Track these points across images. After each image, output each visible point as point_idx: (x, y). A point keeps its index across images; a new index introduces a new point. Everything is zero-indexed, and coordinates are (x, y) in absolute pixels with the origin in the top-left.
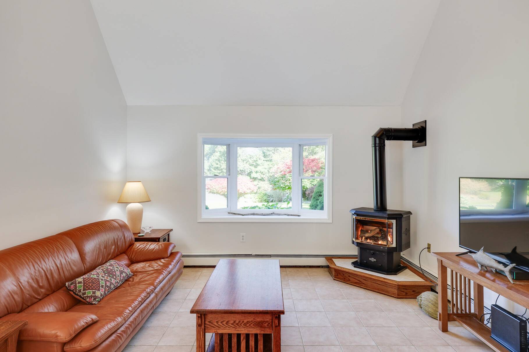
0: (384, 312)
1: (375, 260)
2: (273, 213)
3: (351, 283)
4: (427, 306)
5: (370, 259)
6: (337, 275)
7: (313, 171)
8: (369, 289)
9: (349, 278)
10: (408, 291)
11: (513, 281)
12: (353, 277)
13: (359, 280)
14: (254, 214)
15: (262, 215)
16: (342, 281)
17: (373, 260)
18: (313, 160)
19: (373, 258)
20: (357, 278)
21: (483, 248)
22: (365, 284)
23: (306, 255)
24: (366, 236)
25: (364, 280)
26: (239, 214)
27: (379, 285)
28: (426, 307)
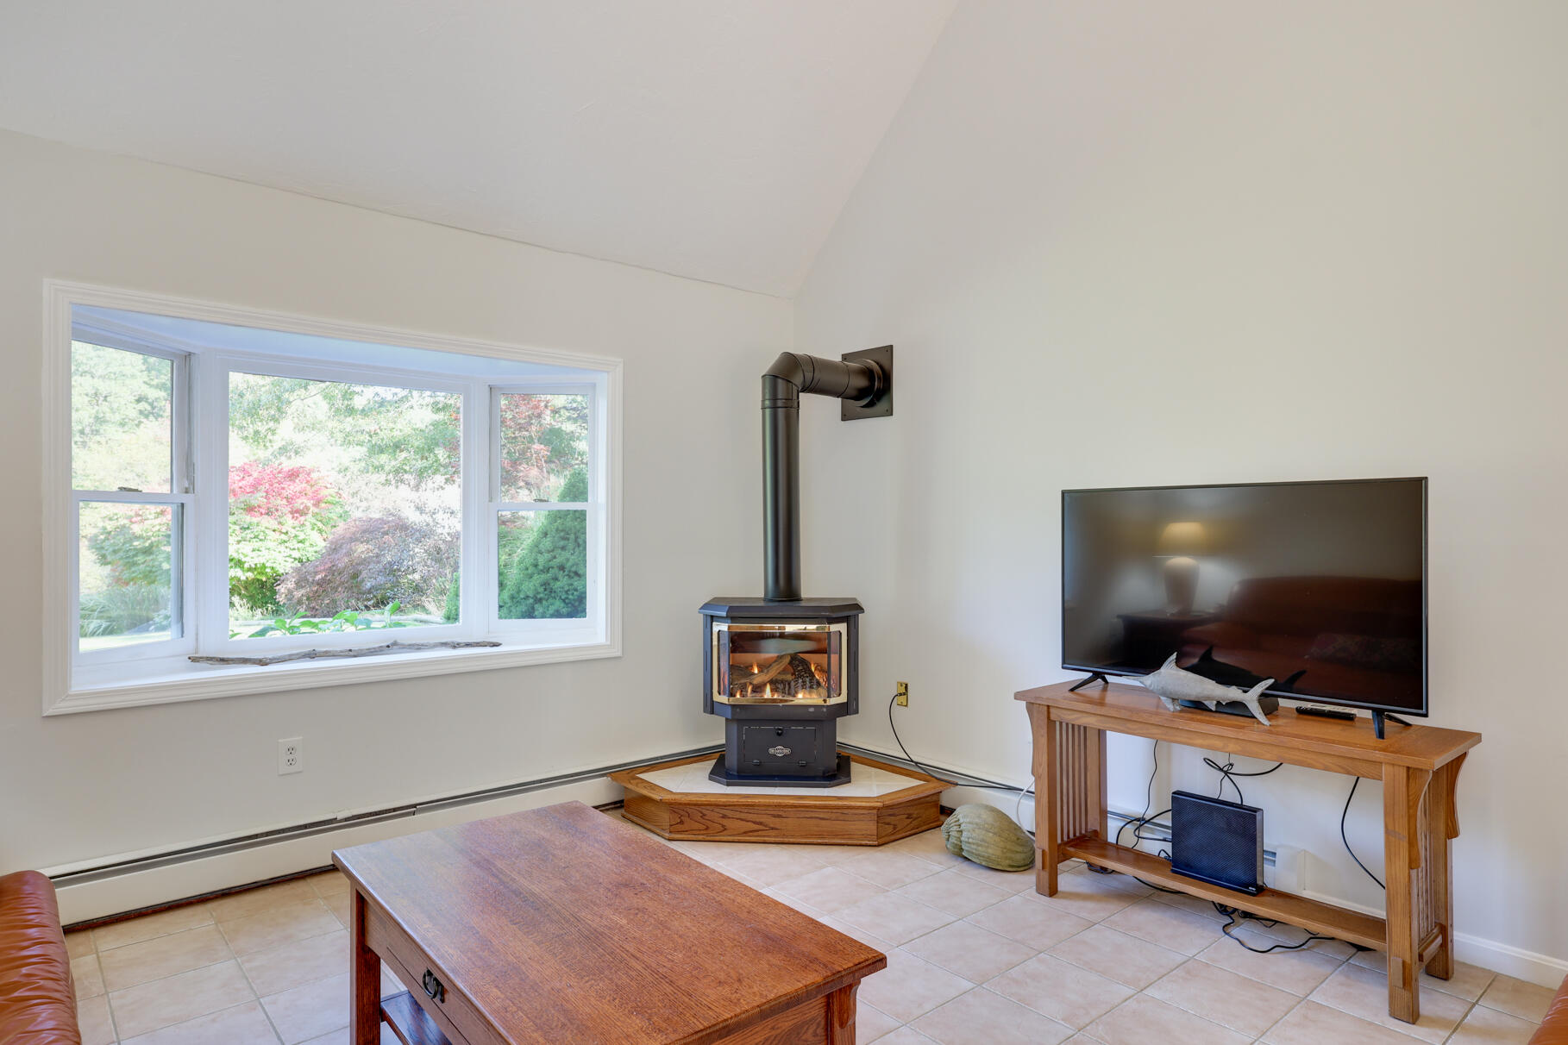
0: (888, 891)
1: (787, 751)
2: (395, 644)
3: (736, 838)
4: (983, 843)
5: (772, 751)
6: (682, 822)
7: (297, 512)
8: (791, 840)
9: (725, 822)
10: (898, 818)
11: (1269, 720)
12: (738, 815)
13: (758, 820)
14: (312, 655)
15: (350, 653)
16: (700, 837)
17: (780, 751)
18: (293, 475)
19: (780, 747)
20: (750, 817)
21: (1174, 656)
22: (777, 829)
23: (541, 781)
24: (755, 682)
25: (774, 816)
26: (245, 661)
27: (823, 822)
28: (981, 845)
